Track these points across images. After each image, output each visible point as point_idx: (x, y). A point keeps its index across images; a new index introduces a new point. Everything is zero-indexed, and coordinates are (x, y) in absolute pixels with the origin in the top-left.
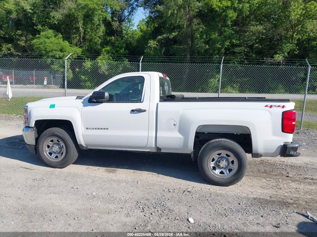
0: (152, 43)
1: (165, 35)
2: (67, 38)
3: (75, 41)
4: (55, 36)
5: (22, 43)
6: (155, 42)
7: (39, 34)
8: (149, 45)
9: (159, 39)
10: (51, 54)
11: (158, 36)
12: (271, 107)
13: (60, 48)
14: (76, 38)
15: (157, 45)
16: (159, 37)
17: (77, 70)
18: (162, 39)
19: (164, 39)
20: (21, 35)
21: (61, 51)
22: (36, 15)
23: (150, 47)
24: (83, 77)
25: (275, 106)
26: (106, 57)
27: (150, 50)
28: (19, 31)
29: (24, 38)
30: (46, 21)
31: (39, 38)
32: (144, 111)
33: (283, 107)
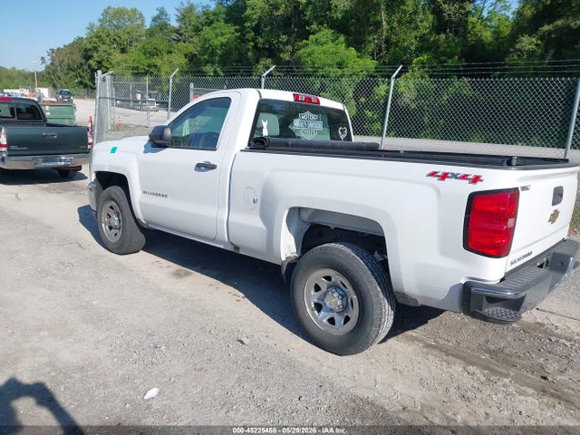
0: (527, 43)
1: (559, 23)
2: (357, 42)
3: (371, 47)
4: (333, 41)
5: (286, 57)
6: (534, 40)
7: (307, 39)
8: (518, 46)
9: (544, 33)
10: (321, 72)
11: (543, 26)
12: (444, 176)
13: (338, 60)
14: (373, 42)
15: (537, 45)
16: (546, 28)
17: (363, 100)
18: (550, 32)
19: (558, 30)
20: (287, 43)
21: (340, 65)
22: (310, 7)
23: (520, 50)
24: (369, 114)
25: (455, 176)
26: (417, 74)
27: (518, 56)
28: (284, 37)
29: (289, 48)
30: (325, 16)
31: (307, 45)
32: (213, 167)
33: (476, 179)
